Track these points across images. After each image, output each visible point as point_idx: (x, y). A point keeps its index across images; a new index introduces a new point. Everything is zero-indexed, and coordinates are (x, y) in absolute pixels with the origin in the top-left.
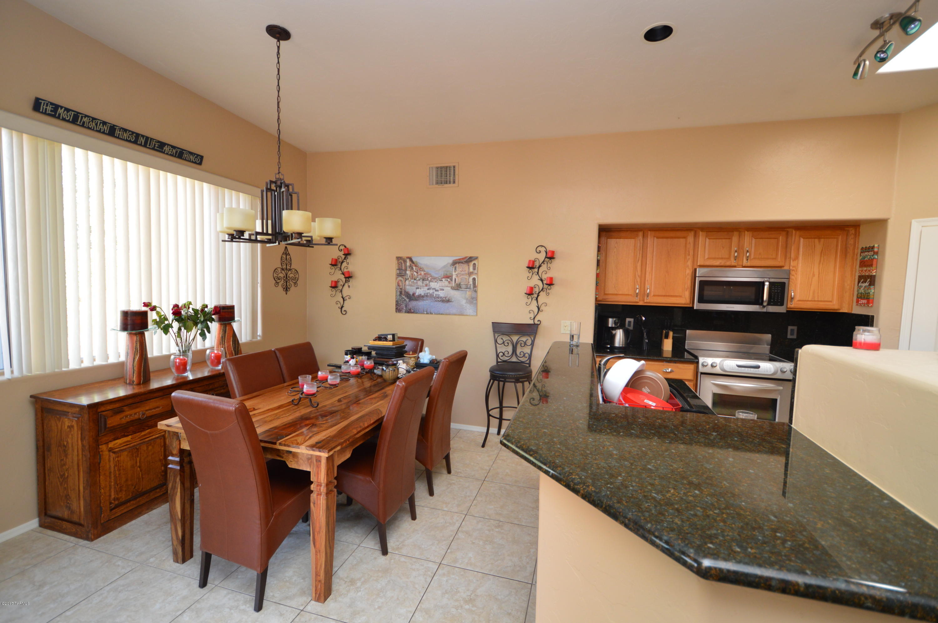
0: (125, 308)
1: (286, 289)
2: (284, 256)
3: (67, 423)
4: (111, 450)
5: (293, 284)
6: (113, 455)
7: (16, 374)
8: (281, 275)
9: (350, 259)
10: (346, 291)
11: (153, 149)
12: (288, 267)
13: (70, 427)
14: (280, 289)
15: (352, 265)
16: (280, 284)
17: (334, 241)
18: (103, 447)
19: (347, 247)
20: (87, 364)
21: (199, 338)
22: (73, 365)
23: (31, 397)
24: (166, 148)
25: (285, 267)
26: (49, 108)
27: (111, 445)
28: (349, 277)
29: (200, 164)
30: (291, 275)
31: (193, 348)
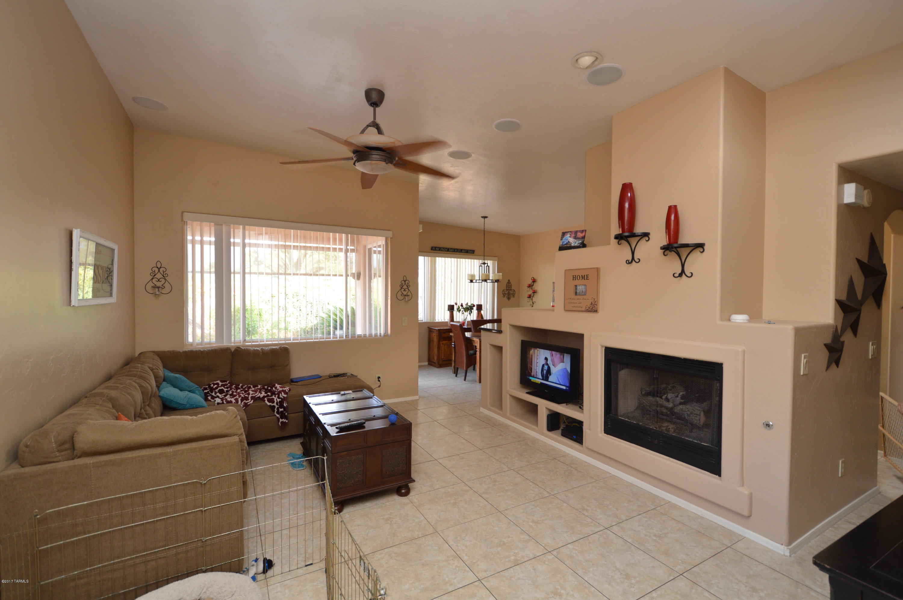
0: (449, 304)
1: (509, 299)
2: (508, 284)
3: (434, 334)
4: (443, 344)
5: (512, 296)
6: (443, 345)
7: (425, 321)
8: (506, 292)
9: (535, 284)
10: (534, 299)
11: (459, 252)
12: (510, 289)
13: (435, 335)
14: (506, 298)
15: (537, 287)
16: (506, 296)
17: (500, 281)
18: (441, 342)
19: (535, 278)
20: (440, 321)
21: (469, 315)
22: (437, 321)
23: (428, 327)
24: (463, 251)
25: (508, 289)
26: (434, 248)
27: (443, 342)
28: (535, 292)
29: (474, 253)
30: (511, 292)
31: (467, 320)
